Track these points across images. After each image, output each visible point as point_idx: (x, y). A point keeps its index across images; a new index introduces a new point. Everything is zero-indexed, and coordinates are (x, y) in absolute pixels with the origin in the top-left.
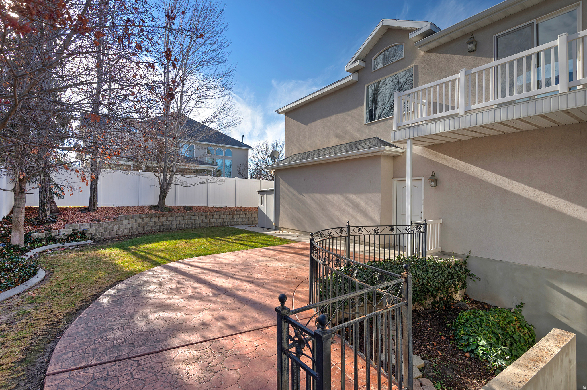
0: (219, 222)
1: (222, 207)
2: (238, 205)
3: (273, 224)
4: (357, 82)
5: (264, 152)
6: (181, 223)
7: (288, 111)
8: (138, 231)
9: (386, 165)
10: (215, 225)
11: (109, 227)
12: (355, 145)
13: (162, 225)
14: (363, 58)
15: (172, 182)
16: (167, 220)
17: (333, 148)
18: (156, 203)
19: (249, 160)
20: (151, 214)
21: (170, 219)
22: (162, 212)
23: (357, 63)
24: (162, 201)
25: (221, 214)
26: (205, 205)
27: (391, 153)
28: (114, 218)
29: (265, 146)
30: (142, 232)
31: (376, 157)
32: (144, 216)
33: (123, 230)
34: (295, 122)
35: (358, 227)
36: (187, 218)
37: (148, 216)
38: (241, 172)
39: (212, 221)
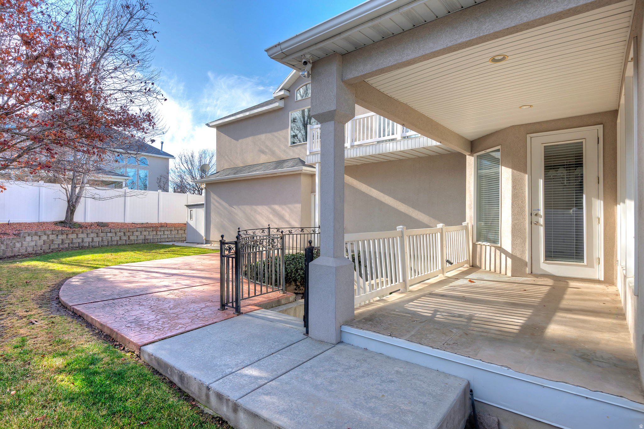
0: (140, 239)
1: (142, 224)
2: (162, 221)
3: (204, 238)
4: (283, 108)
5: (189, 163)
6: (95, 240)
7: (219, 125)
8: (43, 249)
9: (304, 181)
10: (136, 243)
11: (11, 244)
12: (280, 163)
13: (72, 243)
14: (287, 88)
15: (82, 194)
16: (77, 238)
17: (263, 165)
18: (63, 218)
19: (170, 171)
20: (59, 231)
21: (81, 236)
22: (71, 228)
23: (282, 93)
24: (71, 216)
25: (143, 231)
26: (122, 221)
27: (308, 172)
28: (15, 235)
29: (190, 156)
30: (48, 251)
31: (298, 175)
32: (50, 233)
33: (26, 248)
34: (227, 137)
35: (277, 228)
36: (102, 235)
37: (54, 233)
38: (162, 185)
39: (132, 238)
